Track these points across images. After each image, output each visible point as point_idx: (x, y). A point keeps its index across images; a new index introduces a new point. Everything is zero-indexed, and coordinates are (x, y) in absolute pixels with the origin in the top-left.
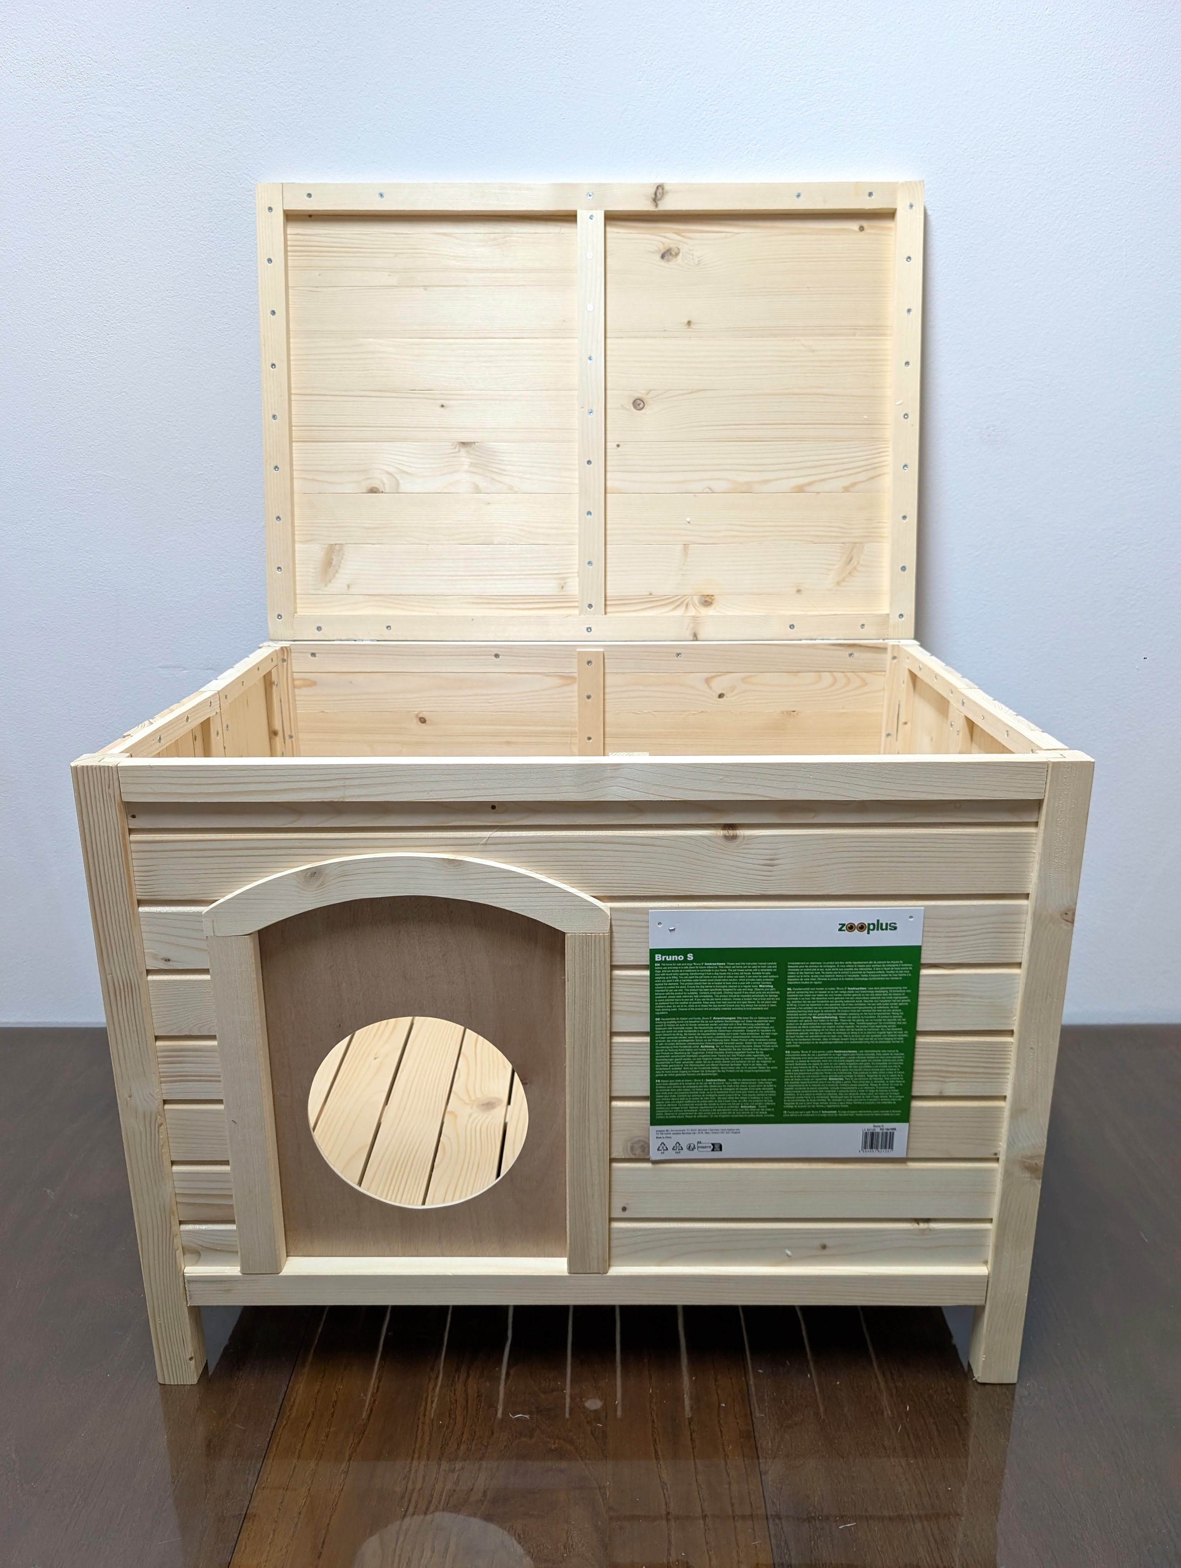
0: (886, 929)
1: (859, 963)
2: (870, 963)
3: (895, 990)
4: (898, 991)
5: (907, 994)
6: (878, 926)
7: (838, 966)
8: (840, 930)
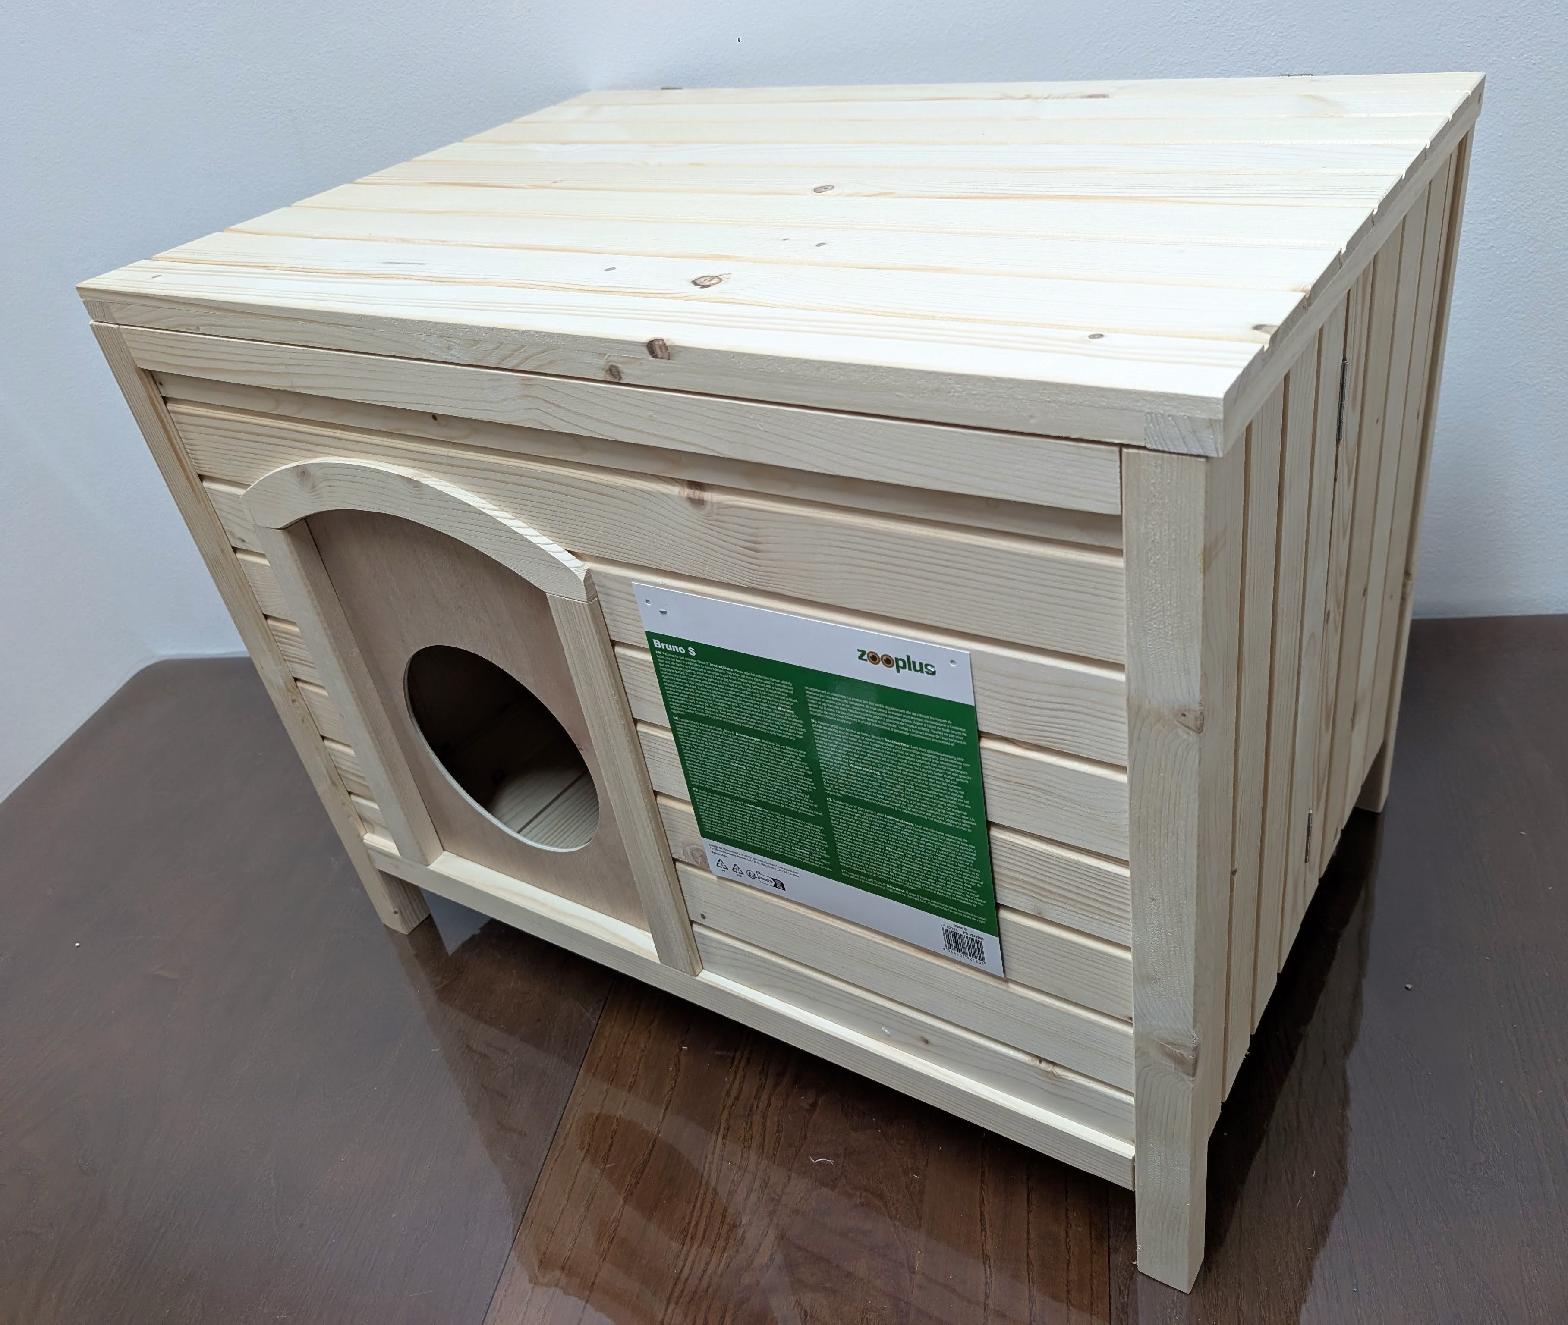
0: (921, 671)
1: (893, 709)
2: (907, 712)
3: (948, 758)
4: (952, 761)
5: (964, 769)
6: (909, 664)
7: (867, 707)
8: (860, 658)
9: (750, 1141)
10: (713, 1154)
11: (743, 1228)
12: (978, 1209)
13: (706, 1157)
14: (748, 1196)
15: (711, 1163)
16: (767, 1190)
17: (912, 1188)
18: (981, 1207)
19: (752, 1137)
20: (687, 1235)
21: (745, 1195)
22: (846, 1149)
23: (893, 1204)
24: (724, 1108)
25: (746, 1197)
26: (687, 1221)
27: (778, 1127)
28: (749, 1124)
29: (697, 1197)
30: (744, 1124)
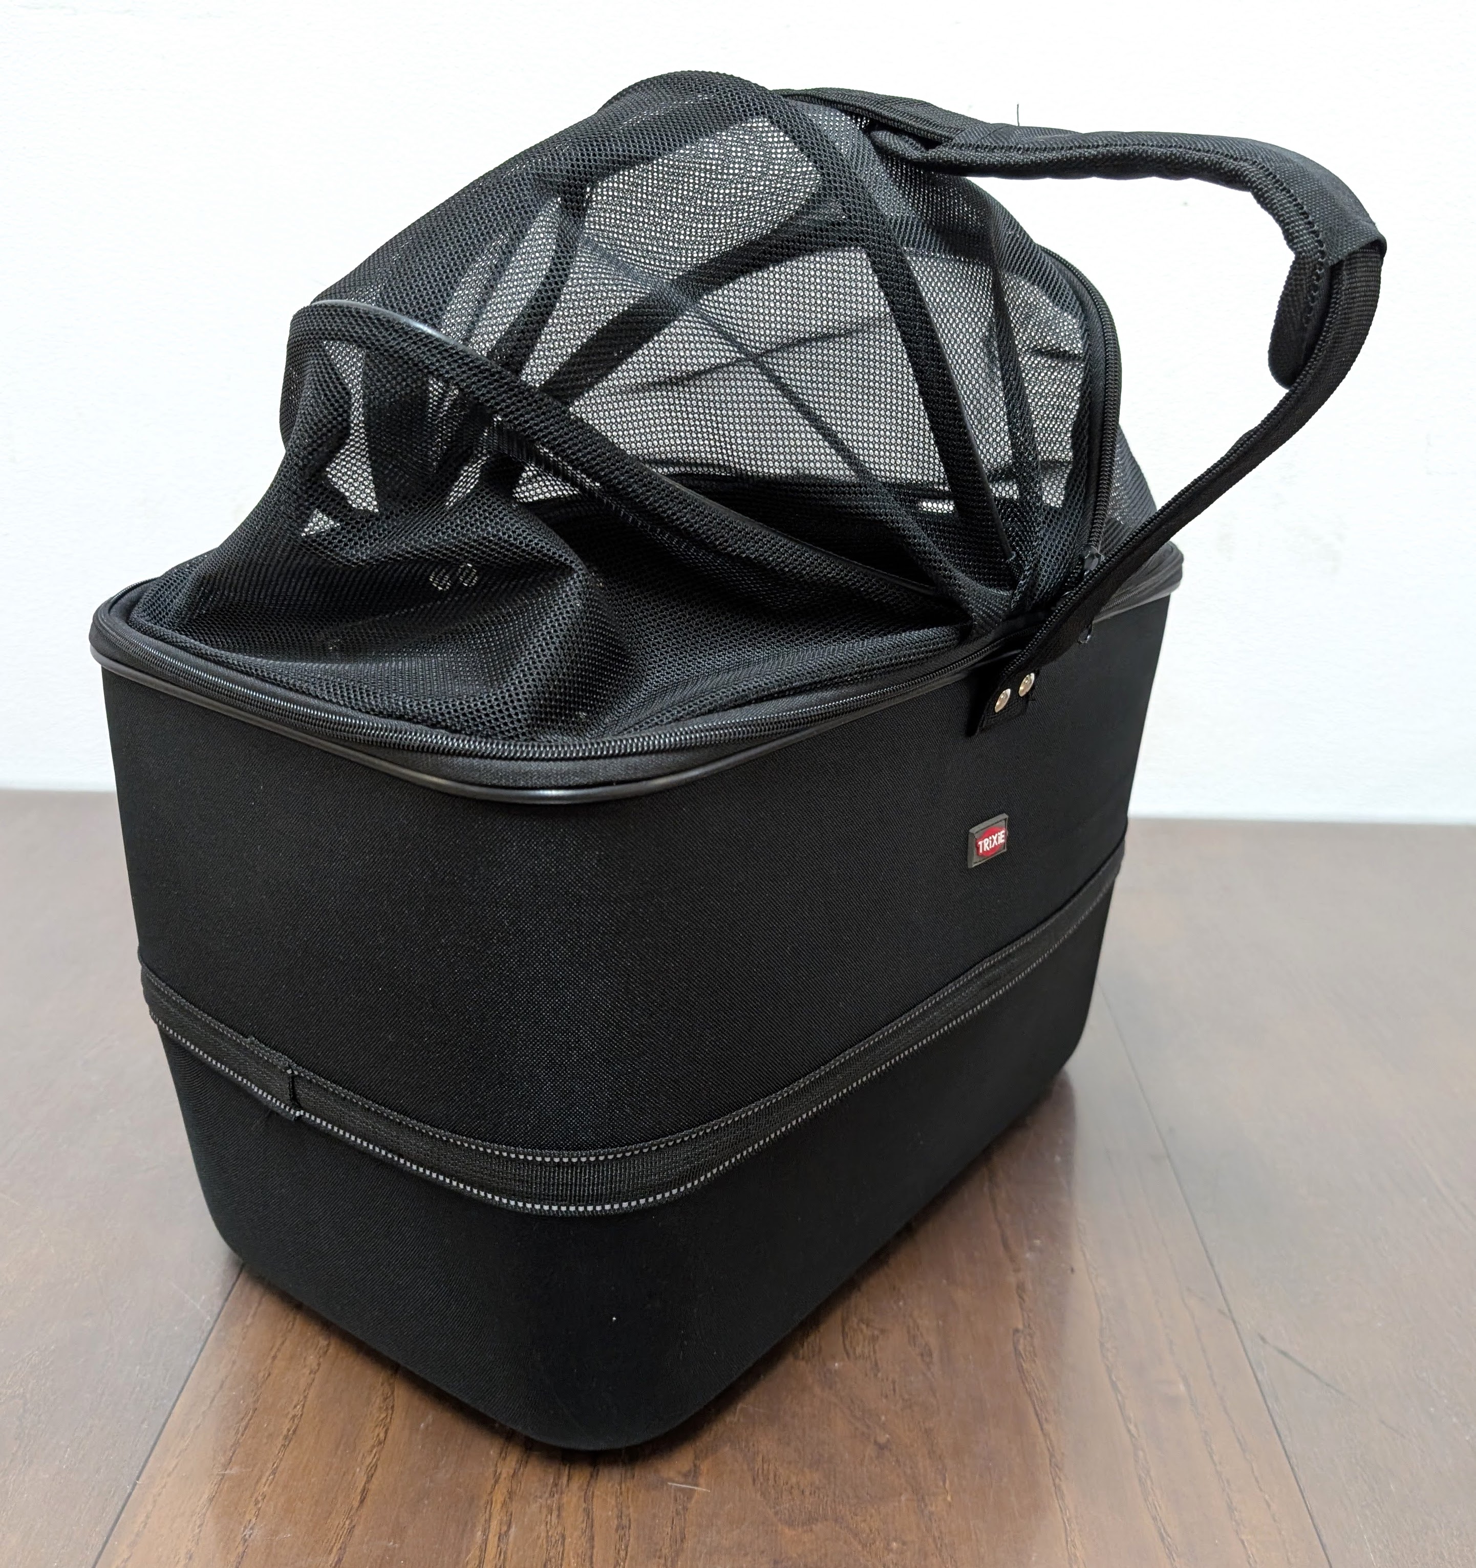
9: (560, 1549)
19: (563, 1537)
24: (496, 1482)
27: (620, 1517)
28: (555, 1513)
30: (545, 1511)
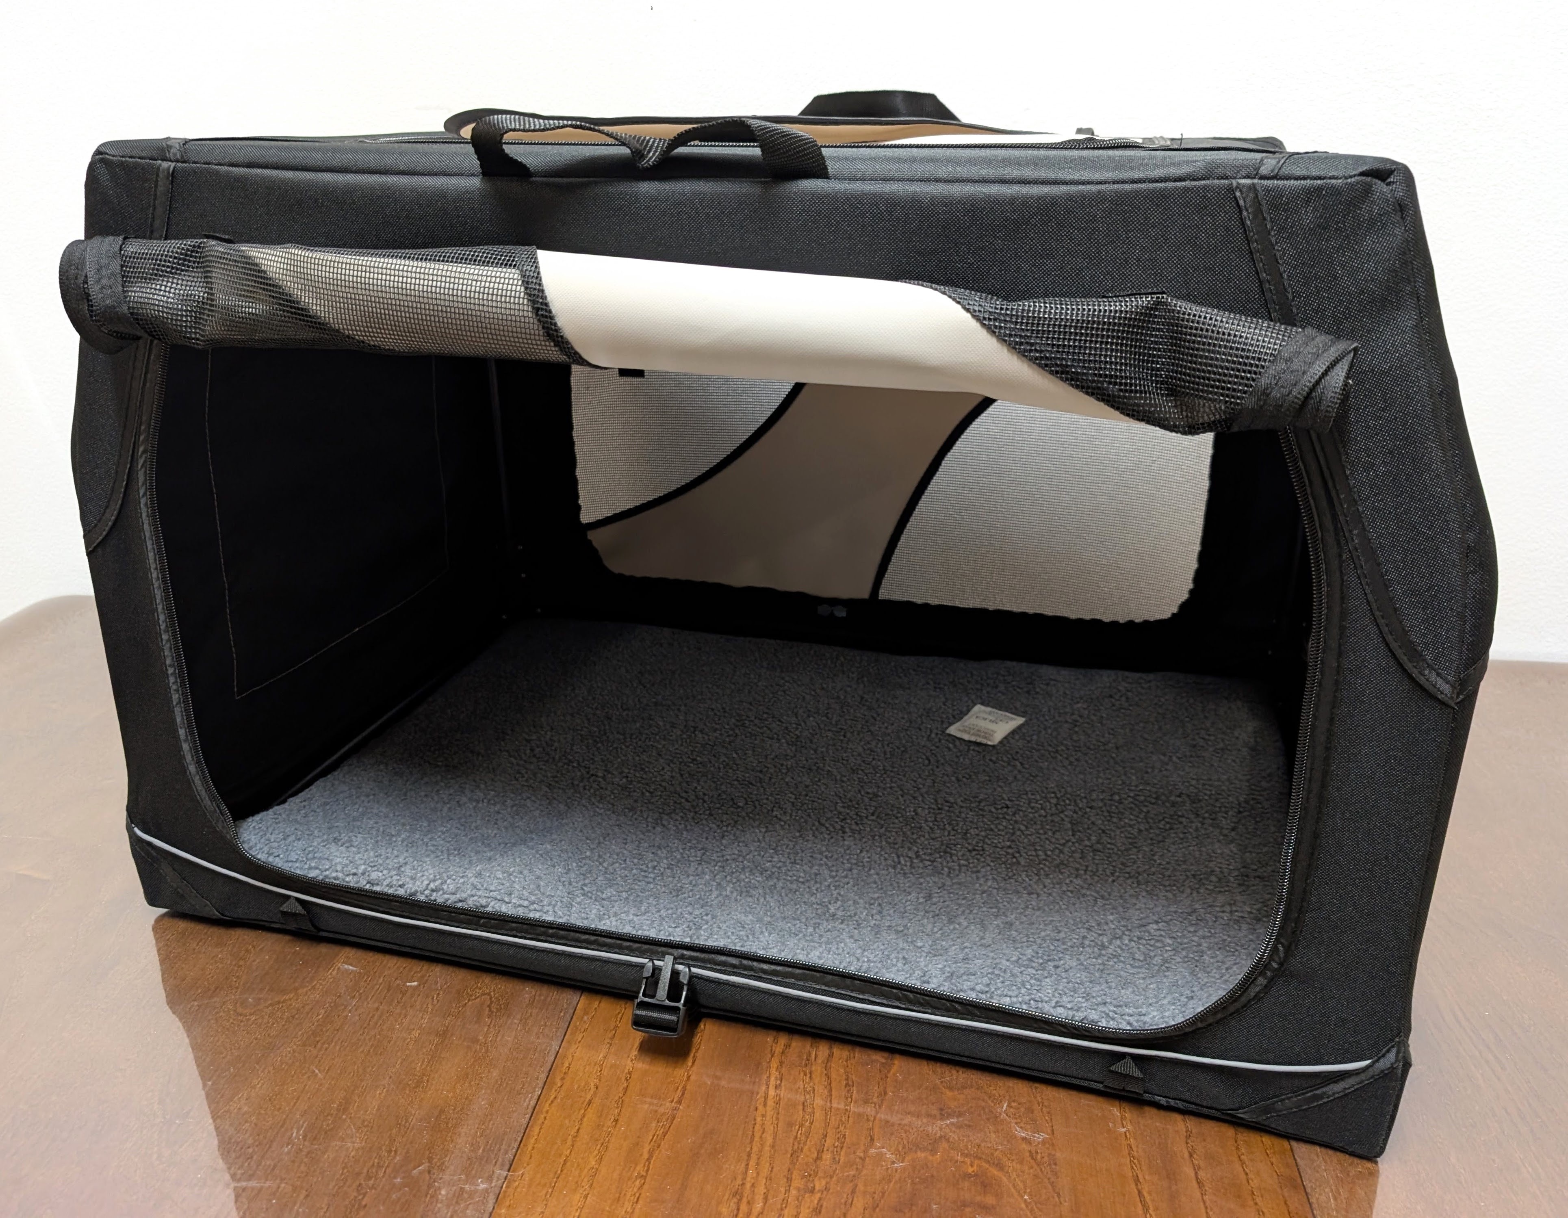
10: (765, 1105)
11: (818, 1195)
12: (1133, 1186)
13: (756, 1109)
14: (818, 1158)
15: (763, 1116)
16: (844, 1151)
17: (1039, 1157)
18: (1136, 1185)
20: (740, 1200)
21: (816, 1155)
22: (941, 1110)
23: (1018, 1176)
25: (817, 1158)
26: (739, 1182)
29: (749, 1155)
